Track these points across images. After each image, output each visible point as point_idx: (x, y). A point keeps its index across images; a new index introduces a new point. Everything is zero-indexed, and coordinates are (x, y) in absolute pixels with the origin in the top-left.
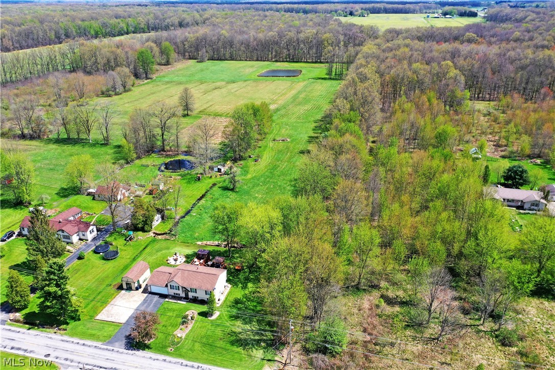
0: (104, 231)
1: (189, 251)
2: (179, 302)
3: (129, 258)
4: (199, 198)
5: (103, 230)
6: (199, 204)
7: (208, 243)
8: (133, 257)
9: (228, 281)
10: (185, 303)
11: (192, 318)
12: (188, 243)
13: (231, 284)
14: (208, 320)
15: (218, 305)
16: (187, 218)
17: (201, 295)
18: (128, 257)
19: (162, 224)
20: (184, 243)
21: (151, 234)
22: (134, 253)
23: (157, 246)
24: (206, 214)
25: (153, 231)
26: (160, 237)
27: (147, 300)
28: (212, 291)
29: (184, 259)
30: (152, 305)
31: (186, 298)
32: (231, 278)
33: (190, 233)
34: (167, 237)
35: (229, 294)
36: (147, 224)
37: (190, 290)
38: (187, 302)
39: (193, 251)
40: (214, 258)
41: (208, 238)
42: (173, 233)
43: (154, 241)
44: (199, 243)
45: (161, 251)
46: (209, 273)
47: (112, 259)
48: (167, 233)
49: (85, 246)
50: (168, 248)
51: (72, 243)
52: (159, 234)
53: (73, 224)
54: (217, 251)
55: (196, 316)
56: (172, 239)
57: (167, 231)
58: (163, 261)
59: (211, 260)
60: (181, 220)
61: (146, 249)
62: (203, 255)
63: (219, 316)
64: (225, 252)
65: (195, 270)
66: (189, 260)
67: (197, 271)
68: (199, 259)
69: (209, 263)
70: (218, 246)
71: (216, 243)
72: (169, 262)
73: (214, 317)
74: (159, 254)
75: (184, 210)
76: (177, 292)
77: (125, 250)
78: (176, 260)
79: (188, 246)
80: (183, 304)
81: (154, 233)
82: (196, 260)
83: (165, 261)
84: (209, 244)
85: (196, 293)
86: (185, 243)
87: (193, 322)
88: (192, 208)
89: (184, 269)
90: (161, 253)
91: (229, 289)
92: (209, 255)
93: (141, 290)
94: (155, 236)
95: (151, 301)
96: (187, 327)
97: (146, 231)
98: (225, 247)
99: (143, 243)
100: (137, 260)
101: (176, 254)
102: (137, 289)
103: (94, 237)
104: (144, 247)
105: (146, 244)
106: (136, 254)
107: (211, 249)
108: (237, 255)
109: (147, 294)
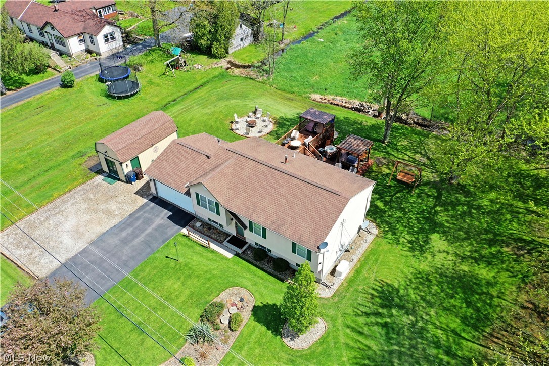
0: (141, 44)
1: (290, 111)
2: (213, 246)
3: (157, 103)
4: (337, 14)
5: (140, 42)
6: (335, 25)
7: (337, 100)
8: (165, 103)
9: (373, 213)
10: (230, 255)
11: (233, 323)
12: (292, 93)
13: (378, 226)
14: (283, 345)
15: (325, 293)
16: (306, 44)
17: (279, 248)
18: (156, 99)
19: (253, 48)
20: (285, 91)
21: (223, 63)
22: (172, 94)
23: (225, 88)
24: (344, 43)
25: (230, 58)
26: (237, 71)
27: (138, 219)
28: (313, 250)
29: (271, 127)
30: (142, 237)
31: (237, 241)
32: (380, 204)
33: (301, 73)
34: (252, 73)
35: (371, 255)
36: (218, 41)
37: (247, 225)
38: (237, 255)
39: (298, 111)
40: (343, 138)
41: (340, 90)
42: (265, 67)
43: (223, 76)
44: (317, 97)
45: (228, 99)
46: (316, 181)
47: (119, 98)
48: (254, 66)
49: (91, 64)
50: (244, 96)
51: (70, 56)
52: (237, 66)
53: (77, 17)
54: (355, 122)
55: (246, 315)
56: (260, 80)
57: (256, 61)
58: (222, 122)
59: (333, 143)
60: (292, 46)
61: (199, 91)
62: (316, 124)
63: (323, 340)
64: (375, 128)
65: (276, 163)
66: (281, 131)
67: (283, 167)
68: (305, 132)
69: (330, 149)
70: (359, 110)
71: (356, 103)
72: (233, 127)
73: (303, 342)
74: (222, 104)
75: (303, 31)
76: (214, 216)
77: (158, 85)
78: (251, 125)
79: (290, 99)
80: (224, 258)
81: (230, 62)
82: (295, 133)
83: (228, 123)
84: (338, 102)
85: (264, 237)
86: (286, 93)
87: (233, 337)
88: (319, 29)
89: (248, 153)
90: (227, 103)
91: (370, 238)
92: (332, 127)
93: (138, 184)
94: (228, 68)
95: (148, 222)
96: (203, 356)
97: (214, 57)
98: (374, 116)
99: (198, 77)
100: (171, 109)
101: (255, 112)
102: (129, 180)
103: (115, 51)
104: (197, 85)
105: (203, 81)
106: (174, 97)
107: (341, 114)
108: (405, 143)
109: (145, 200)
